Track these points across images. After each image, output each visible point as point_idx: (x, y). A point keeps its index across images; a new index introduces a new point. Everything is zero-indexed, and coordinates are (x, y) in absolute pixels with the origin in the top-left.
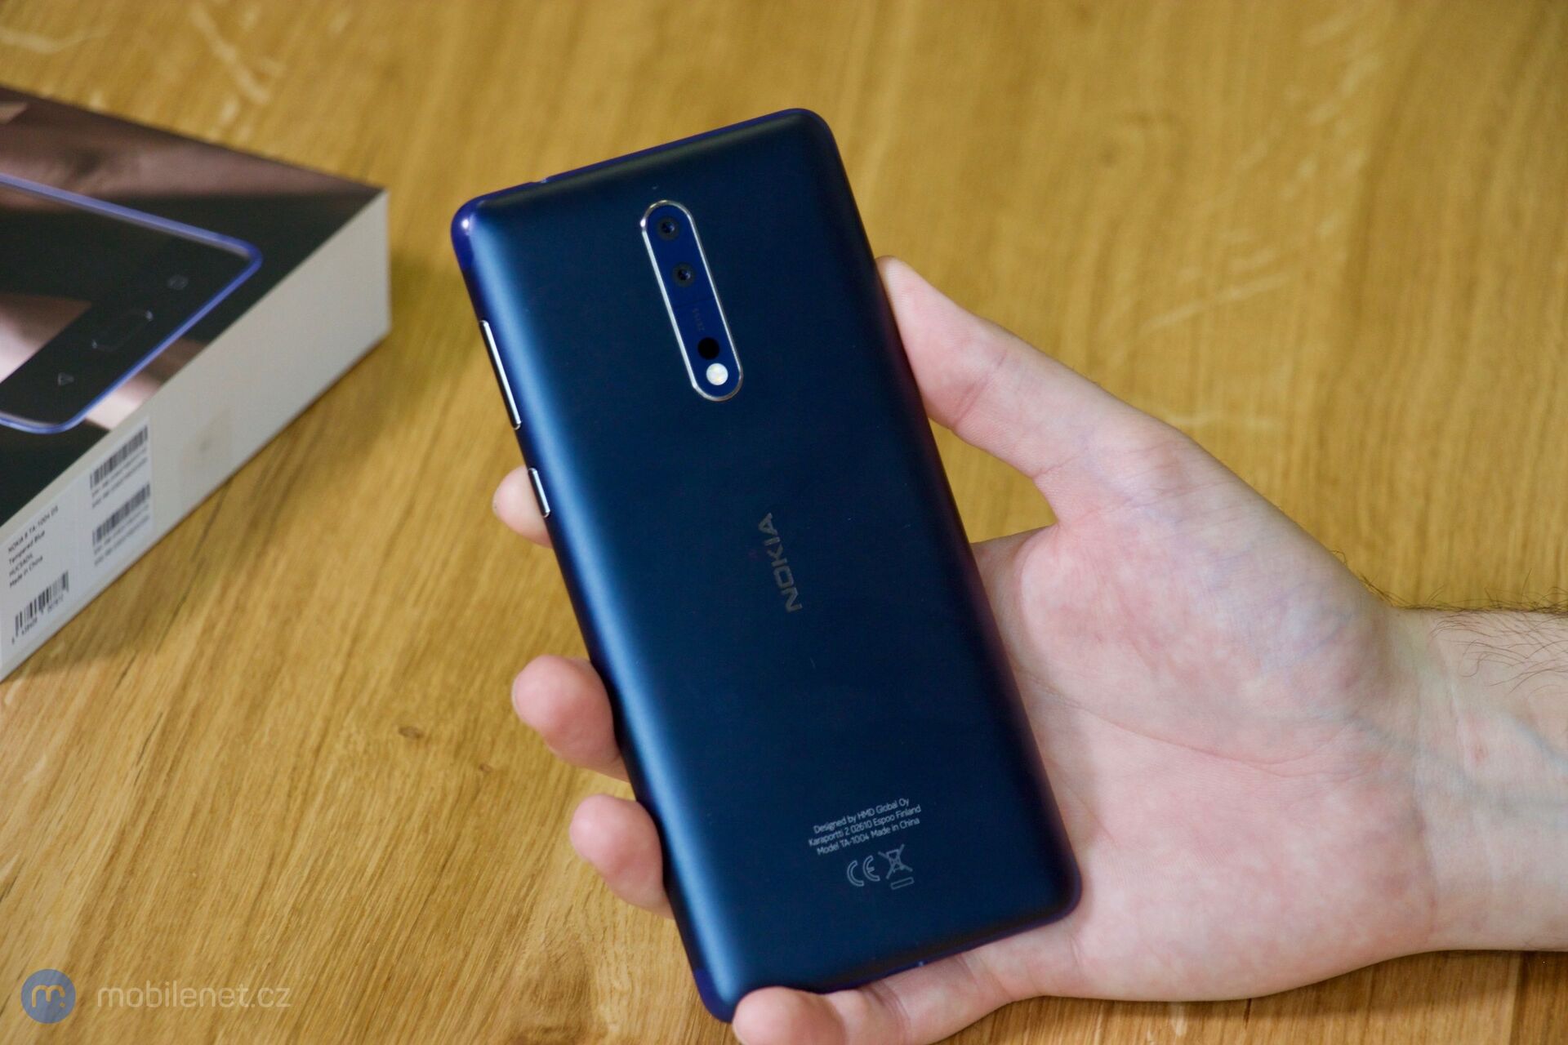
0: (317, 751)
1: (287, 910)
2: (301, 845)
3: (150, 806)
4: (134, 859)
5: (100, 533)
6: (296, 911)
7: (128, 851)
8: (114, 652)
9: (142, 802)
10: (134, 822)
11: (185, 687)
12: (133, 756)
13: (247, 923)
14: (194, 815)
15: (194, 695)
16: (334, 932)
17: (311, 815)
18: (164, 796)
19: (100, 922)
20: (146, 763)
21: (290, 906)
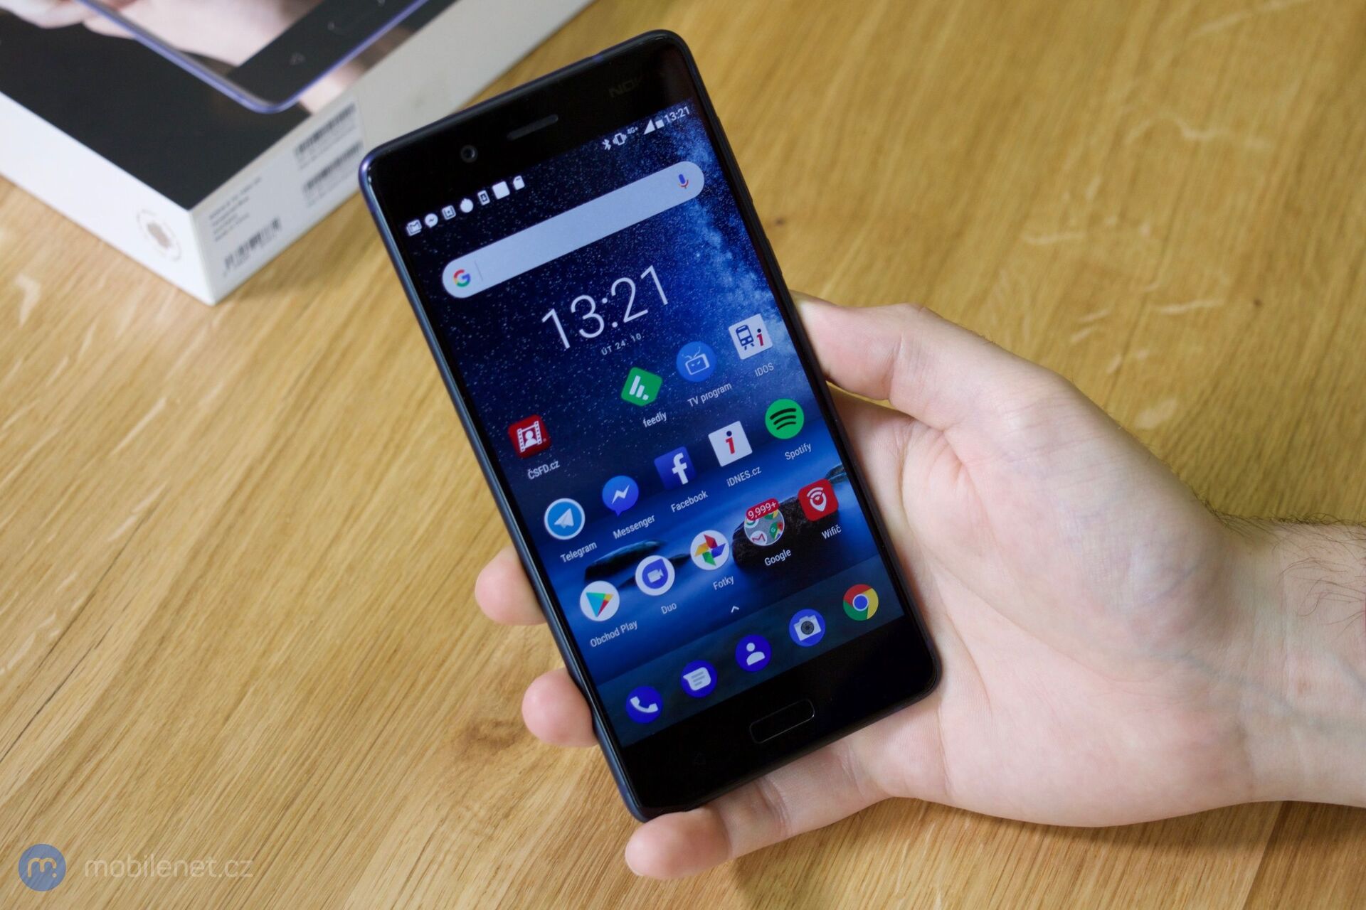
0: (421, 403)
1: (343, 567)
2: (377, 499)
3: (281, 442)
4: (249, 498)
5: (310, 185)
6: (351, 569)
7: (248, 488)
8: (308, 281)
9: (275, 438)
10: (263, 457)
11: (346, 325)
12: (284, 391)
13: (309, 577)
14: (309, 458)
15: (350, 333)
16: (372, 595)
17: (394, 470)
18: (294, 435)
19: (202, 559)
20: (291, 400)
21: (346, 563)
